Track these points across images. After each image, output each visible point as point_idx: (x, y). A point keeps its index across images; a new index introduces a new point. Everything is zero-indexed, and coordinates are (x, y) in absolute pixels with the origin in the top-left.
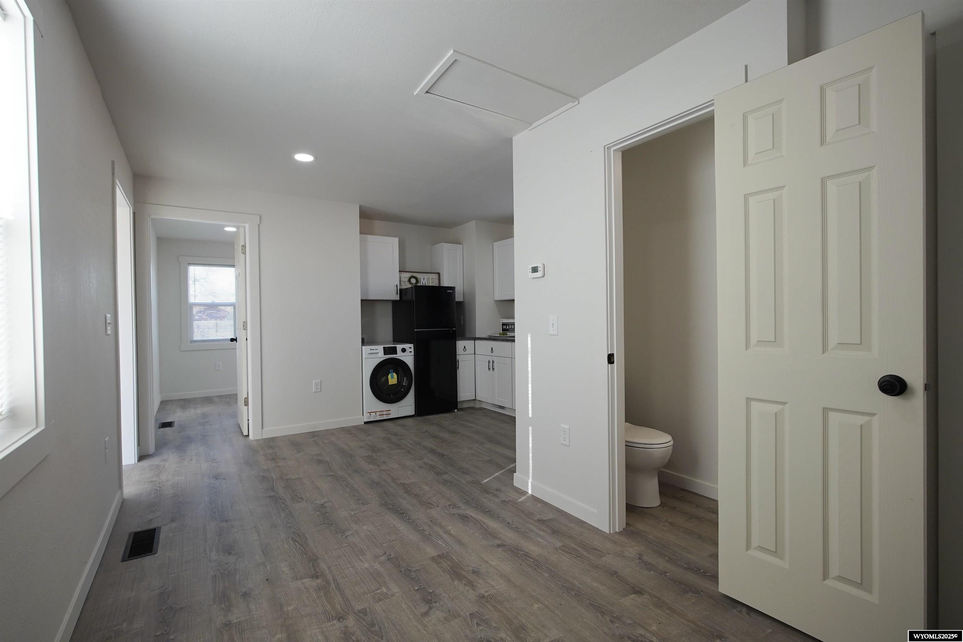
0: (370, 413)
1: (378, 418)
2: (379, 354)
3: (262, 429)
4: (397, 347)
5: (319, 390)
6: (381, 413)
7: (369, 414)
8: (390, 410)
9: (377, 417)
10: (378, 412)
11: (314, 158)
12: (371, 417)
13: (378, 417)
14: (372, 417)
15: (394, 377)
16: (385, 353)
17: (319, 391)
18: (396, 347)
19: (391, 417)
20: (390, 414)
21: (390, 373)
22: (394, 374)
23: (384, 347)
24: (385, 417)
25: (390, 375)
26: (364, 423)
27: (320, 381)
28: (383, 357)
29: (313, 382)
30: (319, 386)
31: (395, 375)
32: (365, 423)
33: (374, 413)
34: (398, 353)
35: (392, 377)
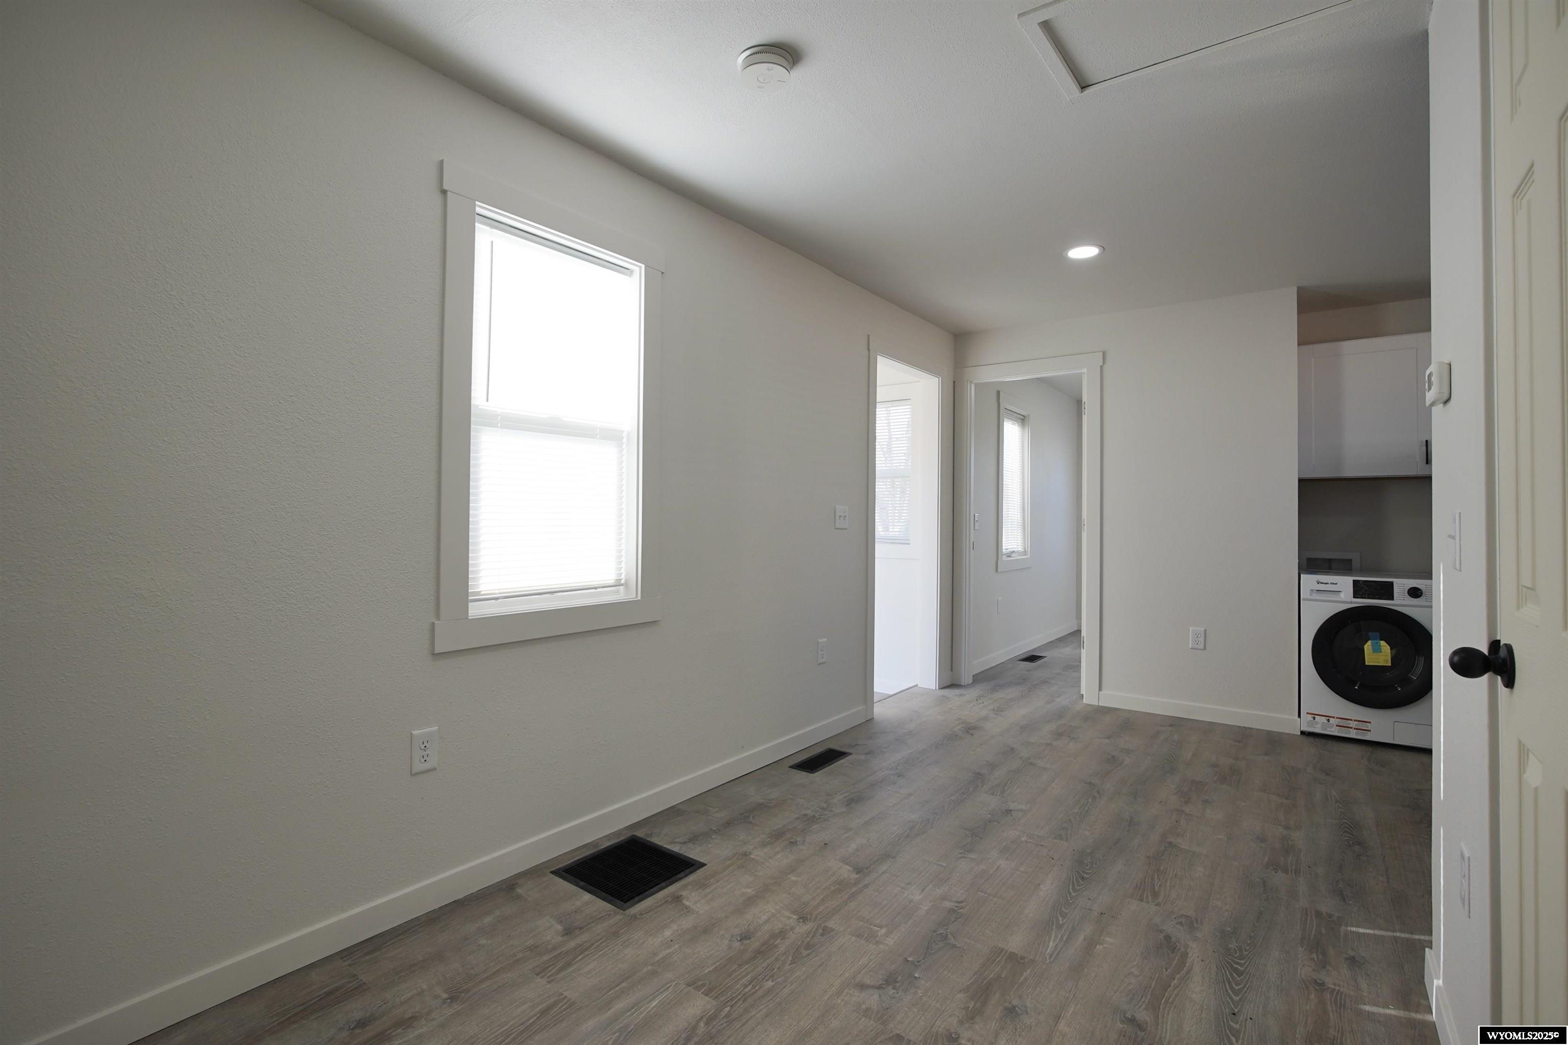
0: (1312, 714)
1: (1333, 732)
2: (1342, 595)
3: (1100, 689)
4: (1394, 584)
5: (1201, 646)
6: (1343, 723)
7: (1310, 716)
8: (1370, 723)
9: (1331, 728)
10: (1334, 717)
11: (1100, 249)
12: (1316, 724)
13: (1333, 729)
14: (1319, 726)
15: (1382, 650)
16: (1356, 594)
17: (1200, 648)
18: (1391, 584)
19: (1368, 737)
20: (1369, 731)
21: (1369, 640)
22: (1383, 643)
23: (1354, 581)
24: (1353, 734)
25: (1369, 643)
26: (1299, 733)
27: (1203, 629)
28: (1351, 603)
29: (1191, 629)
30: (1202, 639)
31: (1385, 646)
32: (1303, 733)
33: (1325, 718)
34: (1395, 598)
35: (1377, 650)
